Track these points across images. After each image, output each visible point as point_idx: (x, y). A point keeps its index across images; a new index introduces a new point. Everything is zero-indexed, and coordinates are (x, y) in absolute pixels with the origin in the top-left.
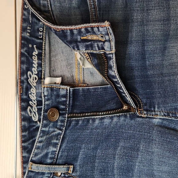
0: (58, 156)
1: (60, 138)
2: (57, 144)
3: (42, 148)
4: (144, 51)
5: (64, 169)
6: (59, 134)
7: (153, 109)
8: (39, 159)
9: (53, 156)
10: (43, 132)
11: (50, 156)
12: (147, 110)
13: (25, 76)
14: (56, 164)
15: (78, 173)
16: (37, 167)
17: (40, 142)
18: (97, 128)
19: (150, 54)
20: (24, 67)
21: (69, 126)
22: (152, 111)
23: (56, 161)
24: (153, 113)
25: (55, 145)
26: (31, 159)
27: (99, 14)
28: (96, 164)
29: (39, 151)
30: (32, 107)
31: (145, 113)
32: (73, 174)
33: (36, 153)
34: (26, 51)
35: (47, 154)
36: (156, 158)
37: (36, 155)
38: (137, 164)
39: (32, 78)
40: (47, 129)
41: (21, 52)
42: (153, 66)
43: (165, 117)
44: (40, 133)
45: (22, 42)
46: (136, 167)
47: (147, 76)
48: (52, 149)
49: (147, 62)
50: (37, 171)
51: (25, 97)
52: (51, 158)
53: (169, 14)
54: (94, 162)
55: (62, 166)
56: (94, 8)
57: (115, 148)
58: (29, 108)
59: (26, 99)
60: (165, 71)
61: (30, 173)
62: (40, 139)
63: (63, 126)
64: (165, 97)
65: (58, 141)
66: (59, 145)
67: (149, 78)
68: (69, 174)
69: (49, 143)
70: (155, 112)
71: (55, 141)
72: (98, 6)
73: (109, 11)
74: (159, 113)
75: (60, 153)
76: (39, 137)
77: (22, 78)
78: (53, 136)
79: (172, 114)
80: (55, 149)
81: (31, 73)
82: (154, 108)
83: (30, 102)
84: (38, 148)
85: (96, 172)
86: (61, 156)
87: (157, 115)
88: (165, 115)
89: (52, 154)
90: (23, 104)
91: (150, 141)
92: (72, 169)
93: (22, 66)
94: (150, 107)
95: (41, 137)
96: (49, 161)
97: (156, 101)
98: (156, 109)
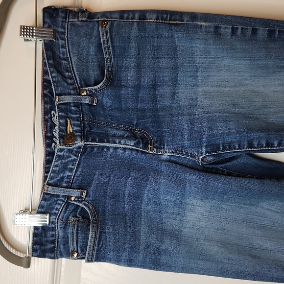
0: (73, 180)
1: (76, 163)
2: (72, 169)
3: (58, 172)
4: (155, 94)
5: (78, 192)
6: (75, 160)
7: (162, 147)
8: (55, 182)
9: (69, 180)
10: (59, 156)
11: (65, 180)
12: (157, 148)
13: (49, 115)
14: (70, 188)
15: (91, 198)
16: (53, 189)
17: (56, 166)
18: (111, 157)
19: (160, 98)
20: (48, 106)
21: (85, 152)
22: (162, 149)
23: (71, 185)
24: (163, 150)
25: (71, 170)
26: (48, 182)
27: (114, 60)
28: (109, 191)
29: (56, 175)
30: (56, 143)
31: (155, 150)
32: (87, 199)
33: (52, 177)
34: (49, 92)
35: (63, 178)
36: (162, 188)
37: (52, 178)
38: (146, 192)
39: (55, 117)
40: (62, 154)
41: (44, 93)
42: (163, 109)
43: (172, 154)
44: (56, 158)
45: (45, 84)
46: (145, 195)
47: (158, 117)
48: (67, 173)
49: (158, 105)
50: (52, 193)
51: (49, 135)
52: (66, 182)
53: (177, 63)
54: (107, 189)
55: (77, 190)
56: (109, 55)
57: (127, 178)
58: (53, 144)
59: (50, 136)
60: (174, 112)
61: (45, 195)
62: (56, 163)
63: (79, 152)
64: (173, 135)
65: (73, 167)
66: (74, 171)
67: (159, 118)
68: (83, 198)
69: (65, 168)
70: (164, 149)
71: (71, 167)
72: (113, 53)
73: (123, 58)
74: (167, 150)
75: (75, 178)
76: (55, 162)
77: (46, 117)
78: (69, 161)
79: (179, 151)
80: (70, 174)
81: (55, 113)
82: (164, 146)
83: (54, 139)
84: (54, 172)
85: (108, 198)
86: (76, 181)
87: (166, 152)
88: (173, 152)
89: (67, 178)
90: (48, 141)
91: (158, 172)
92: (85, 194)
93: (46, 106)
94: (160, 145)
95: (57, 161)
96: (64, 185)
97: (165, 139)
98: (165, 147)
